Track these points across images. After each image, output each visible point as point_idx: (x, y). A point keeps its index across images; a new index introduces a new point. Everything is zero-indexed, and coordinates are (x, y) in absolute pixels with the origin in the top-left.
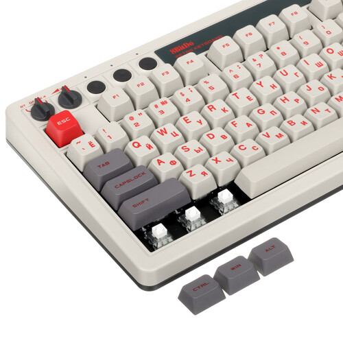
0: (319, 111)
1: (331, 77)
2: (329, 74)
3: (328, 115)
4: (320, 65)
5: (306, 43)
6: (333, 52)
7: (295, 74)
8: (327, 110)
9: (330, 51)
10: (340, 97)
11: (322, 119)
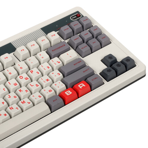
0: (13, 109)
1: (20, 91)
2: (19, 89)
3: (17, 111)
4: (15, 84)
5: (10, 73)
6: (22, 78)
7: (4, 89)
8: (17, 108)
9: (21, 77)
10: (24, 101)
11: (14, 113)
